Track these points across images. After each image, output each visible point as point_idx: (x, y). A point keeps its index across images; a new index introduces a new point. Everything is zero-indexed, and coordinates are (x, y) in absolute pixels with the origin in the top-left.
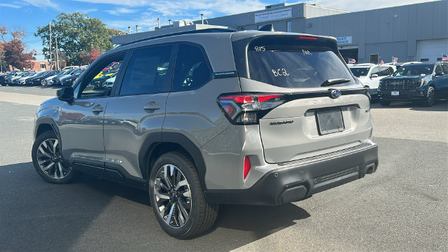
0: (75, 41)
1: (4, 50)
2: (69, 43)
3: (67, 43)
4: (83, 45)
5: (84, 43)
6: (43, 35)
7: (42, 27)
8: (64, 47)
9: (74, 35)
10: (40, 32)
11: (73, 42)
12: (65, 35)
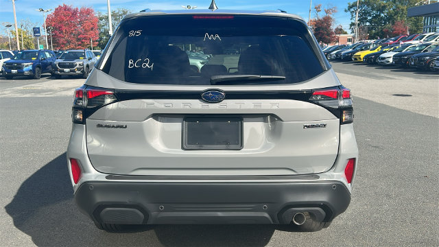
0: (382, 15)
1: (316, 26)
2: (377, 16)
3: (374, 17)
4: (390, 18)
5: (391, 16)
6: (352, 10)
7: (351, 3)
8: (370, 21)
9: (382, 9)
10: (350, 7)
11: (380, 15)
12: (373, 9)
